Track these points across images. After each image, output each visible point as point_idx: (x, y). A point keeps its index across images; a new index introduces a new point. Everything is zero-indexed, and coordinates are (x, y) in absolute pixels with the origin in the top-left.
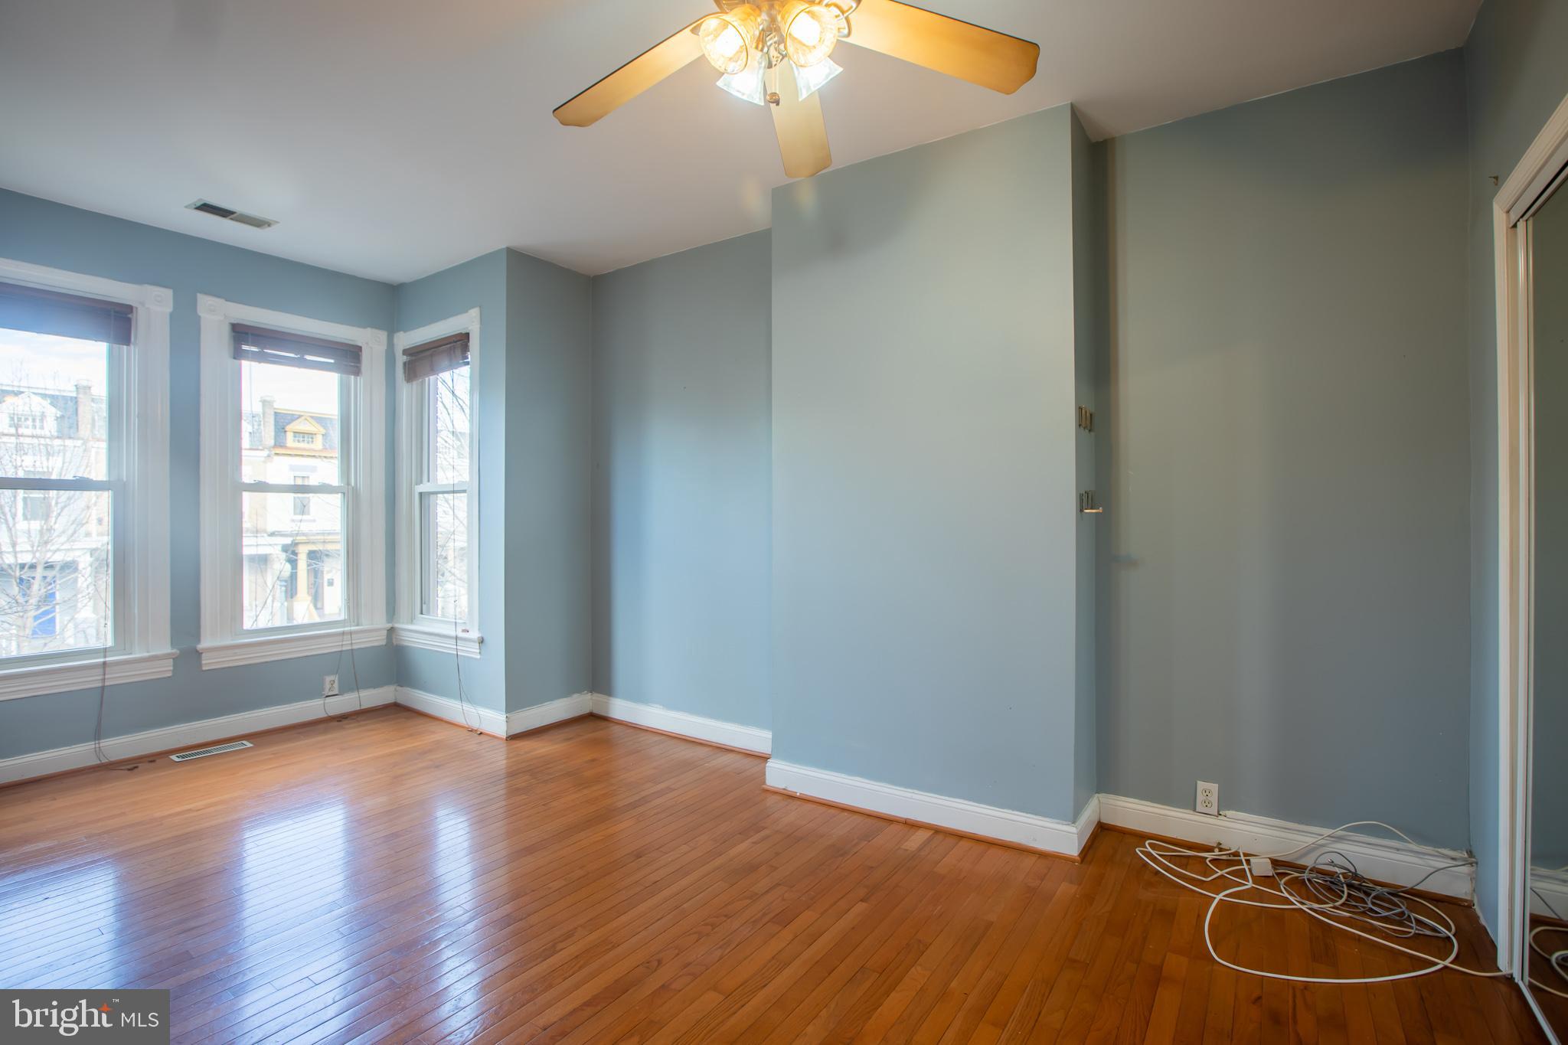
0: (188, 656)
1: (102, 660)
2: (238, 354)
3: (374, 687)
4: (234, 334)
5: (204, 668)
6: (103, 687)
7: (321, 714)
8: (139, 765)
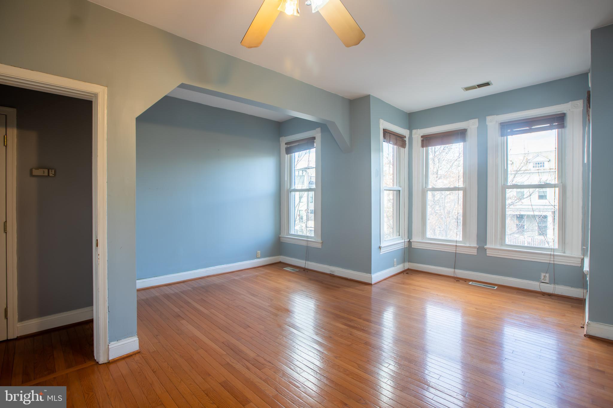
0: (482, 249)
1: (455, 244)
2: (503, 134)
3: (572, 287)
4: (501, 126)
5: (488, 255)
6: (456, 253)
7: (538, 289)
8: (460, 281)
